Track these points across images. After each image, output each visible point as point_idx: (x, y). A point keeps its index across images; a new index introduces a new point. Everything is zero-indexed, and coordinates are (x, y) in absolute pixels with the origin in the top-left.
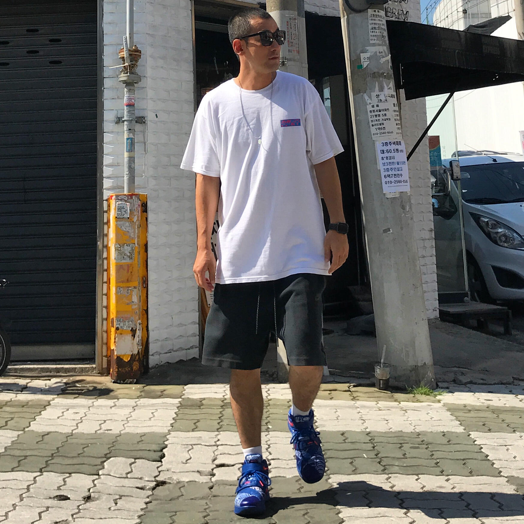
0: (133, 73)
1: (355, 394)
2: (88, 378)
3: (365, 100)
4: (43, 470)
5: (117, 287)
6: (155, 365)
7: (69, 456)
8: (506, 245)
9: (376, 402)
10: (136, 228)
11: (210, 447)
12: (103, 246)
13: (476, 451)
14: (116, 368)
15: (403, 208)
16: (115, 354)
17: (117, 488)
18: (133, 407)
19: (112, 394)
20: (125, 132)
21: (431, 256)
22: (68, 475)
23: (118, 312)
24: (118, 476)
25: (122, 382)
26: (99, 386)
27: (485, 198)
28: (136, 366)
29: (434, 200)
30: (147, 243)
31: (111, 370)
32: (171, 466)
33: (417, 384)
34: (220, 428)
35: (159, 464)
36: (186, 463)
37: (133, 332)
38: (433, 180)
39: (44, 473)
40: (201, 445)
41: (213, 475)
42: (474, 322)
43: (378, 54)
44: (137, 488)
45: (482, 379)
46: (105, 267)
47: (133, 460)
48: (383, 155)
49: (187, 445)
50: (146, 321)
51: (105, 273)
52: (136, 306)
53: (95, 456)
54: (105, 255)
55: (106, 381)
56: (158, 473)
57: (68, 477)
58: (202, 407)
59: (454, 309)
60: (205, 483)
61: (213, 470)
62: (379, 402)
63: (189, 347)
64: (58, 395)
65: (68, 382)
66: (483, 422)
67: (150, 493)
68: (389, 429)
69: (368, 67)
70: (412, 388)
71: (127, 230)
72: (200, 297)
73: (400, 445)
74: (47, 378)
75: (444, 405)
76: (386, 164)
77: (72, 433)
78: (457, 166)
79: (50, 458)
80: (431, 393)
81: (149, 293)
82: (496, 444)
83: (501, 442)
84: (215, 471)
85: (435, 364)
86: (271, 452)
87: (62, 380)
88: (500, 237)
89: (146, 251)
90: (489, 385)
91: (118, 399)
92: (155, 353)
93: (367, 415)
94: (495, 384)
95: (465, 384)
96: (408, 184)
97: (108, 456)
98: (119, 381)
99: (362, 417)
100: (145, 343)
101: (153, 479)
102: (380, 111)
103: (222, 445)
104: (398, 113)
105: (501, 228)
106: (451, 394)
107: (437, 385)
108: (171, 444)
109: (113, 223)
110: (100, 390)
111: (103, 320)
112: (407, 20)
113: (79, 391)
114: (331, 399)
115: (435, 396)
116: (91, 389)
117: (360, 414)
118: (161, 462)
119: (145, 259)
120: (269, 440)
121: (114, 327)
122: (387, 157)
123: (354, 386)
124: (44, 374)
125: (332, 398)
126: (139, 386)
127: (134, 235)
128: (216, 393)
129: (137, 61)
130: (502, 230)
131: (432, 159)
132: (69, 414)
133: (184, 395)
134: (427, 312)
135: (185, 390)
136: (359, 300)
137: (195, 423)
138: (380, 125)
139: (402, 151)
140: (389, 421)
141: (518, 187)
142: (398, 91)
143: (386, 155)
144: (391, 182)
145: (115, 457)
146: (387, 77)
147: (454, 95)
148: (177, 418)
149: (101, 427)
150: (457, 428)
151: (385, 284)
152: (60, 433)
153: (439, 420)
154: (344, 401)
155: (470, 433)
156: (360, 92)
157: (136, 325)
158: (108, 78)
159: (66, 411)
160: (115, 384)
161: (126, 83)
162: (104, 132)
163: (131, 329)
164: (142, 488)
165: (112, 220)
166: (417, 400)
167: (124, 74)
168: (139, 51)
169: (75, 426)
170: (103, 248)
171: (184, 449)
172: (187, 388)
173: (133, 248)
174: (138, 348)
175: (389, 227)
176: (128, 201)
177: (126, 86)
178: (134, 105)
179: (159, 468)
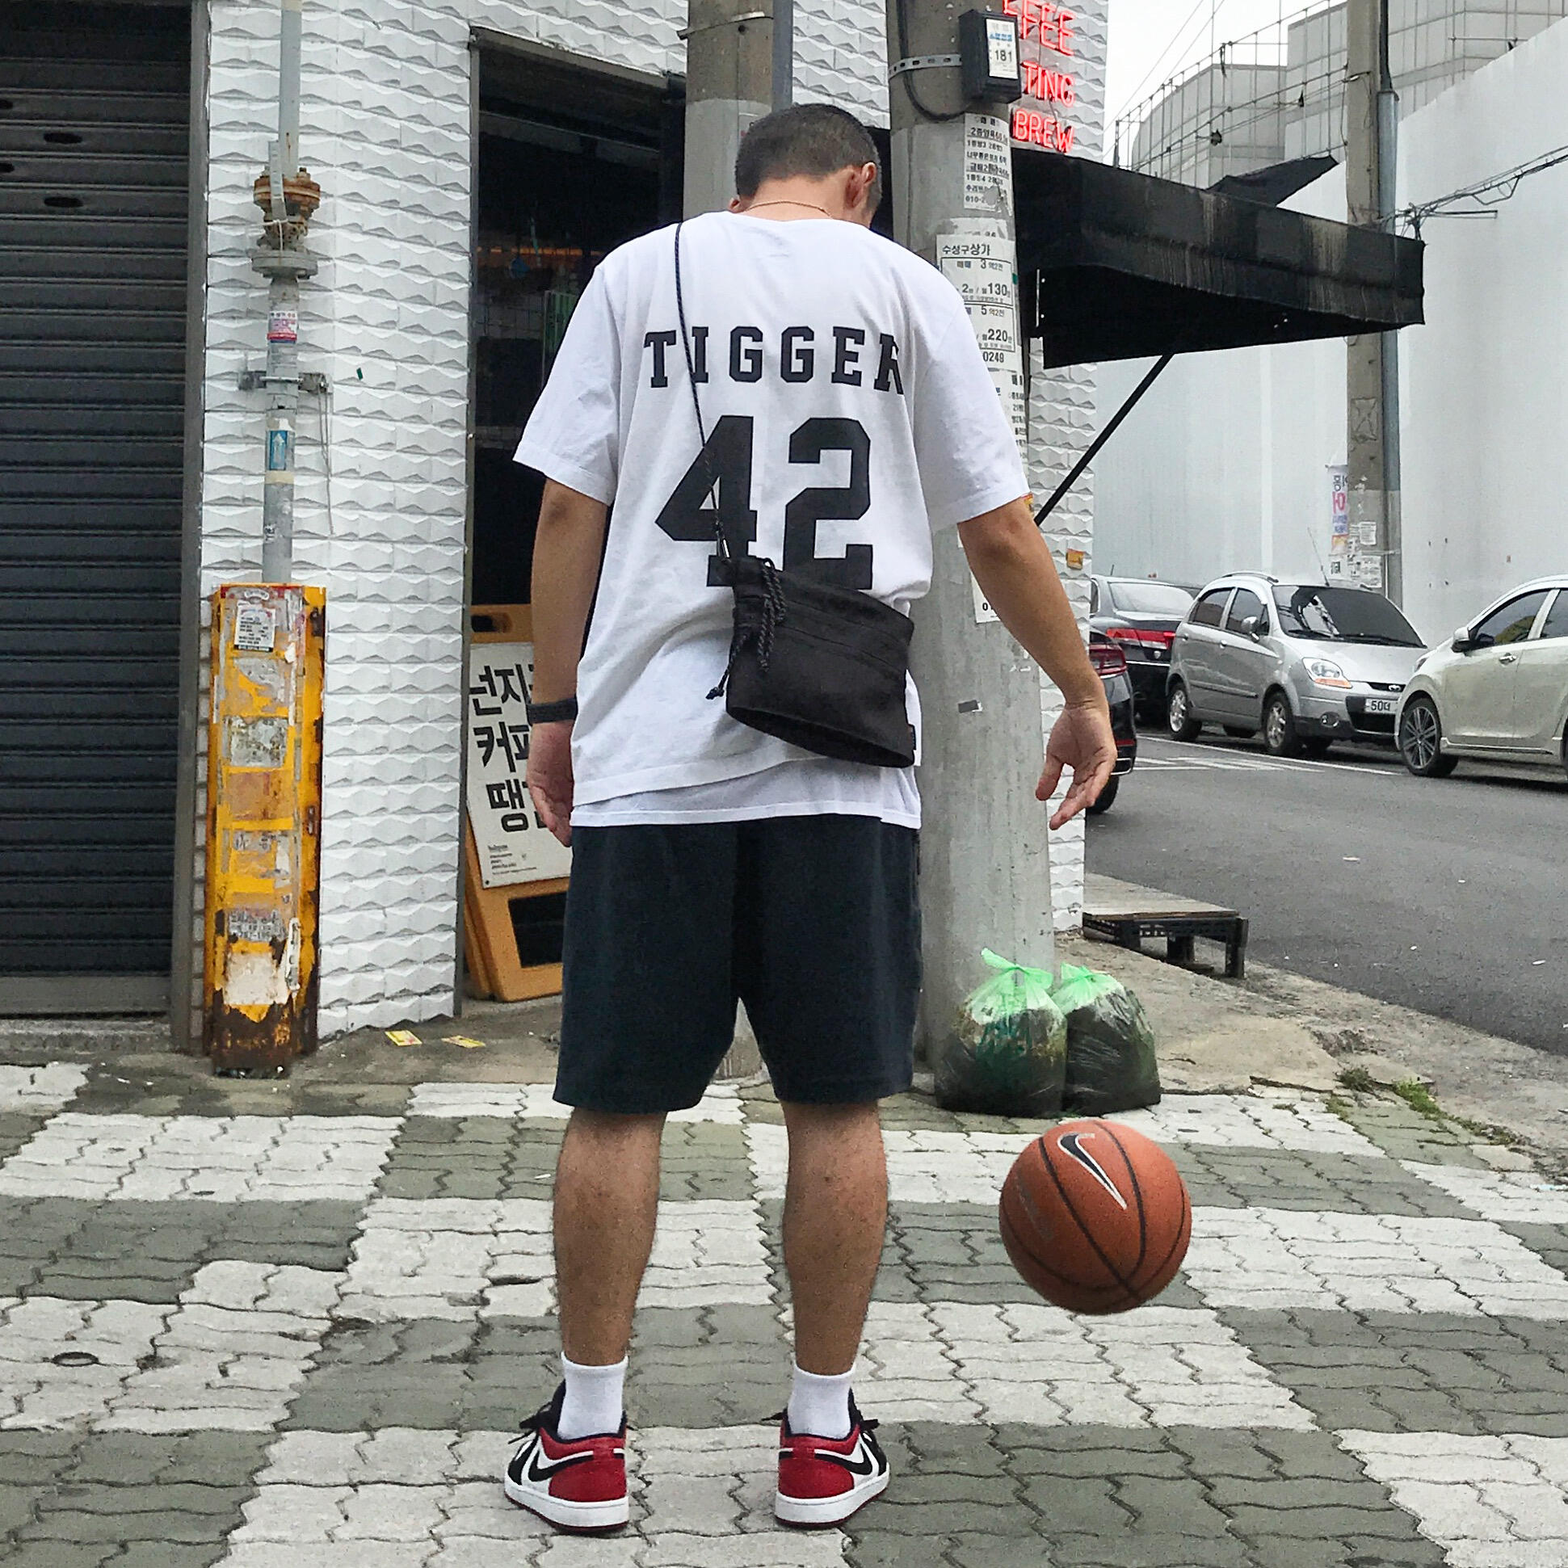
0: (293, 249)
4: (27, 1291)
6: (333, 1031)
7: (98, 1256)
9: (910, 1131)
10: (293, 676)
11: (476, 1237)
12: (198, 723)
16: (226, 1002)
17: (228, 1335)
18: (273, 1138)
19: (216, 1103)
22: (95, 1304)
24: (229, 1306)
25: (243, 1073)
28: (282, 1034)
30: (322, 719)
32: (372, 1283)
34: (505, 1191)
35: (340, 1277)
36: (413, 1276)
37: (277, 949)
39: (30, 1299)
40: (455, 1231)
41: (484, 1303)
44: (283, 1335)
46: (202, 777)
47: (273, 1268)
49: (416, 1230)
50: (314, 922)
51: (202, 793)
52: (288, 881)
53: (172, 1256)
54: (202, 746)
56: (339, 1300)
57: (95, 1309)
58: (457, 1139)
60: (463, 1322)
61: (483, 1291)
62: (917, 1132)
63: (428, 988)
67: (316, 1346)
68: (940, 1197)
71: (269, 682)
72: (463, 862)
74: (36, 1061)
77: (106, 1200)
79: (47, 1262)
81: (323, 849)
83: (1212, 1228)
84: (488, 1293)
89: (319, 738)
90: (1197, 1093)
91: (233, 1116)
92: (334, 1002)
94: (1205, 1093)
97: (205, 1256)
98: (234, 1072)
100: (307, 978)
101: (325, 1314)
103: (508, 1231)
108: (374, 1227)
109: (226, 661)
111: (193, 914)
118: (347, 1271)
119: (314, 760)
121: (222, 934)
127: (287, 695)
128: (496, 1104)
132: (97, 1153)
133: (411, 1107)
134: (1054, 914)
135: (414, 1097)
137: (438, 1180)
140: (937, 1177)
142: (1027, 340)
145: (226, 1259)
148: (391, 1165)
149: (184, 1187)
152: (74, 1199)
157: (284, 930)
158: (221, 256)
159: (88, 1145)
160: (224, 1079)
161: (273, 275)
162: (206, 411)
163: (270, 940)
164: (293, 1336)
165: (225, 653)
166: (1011, 1130)
167: (266, 248)
168: (314, 187)
169: (112, 1183)
170: (197, 727)
171: (407, 1242)
172: (419, 1092)
173: (283, 730)
174: (288, 988)
175: (976, 698)
176: (270, 603)
177: (272, 284)
178: (295, 338)
179: (340, 1288)
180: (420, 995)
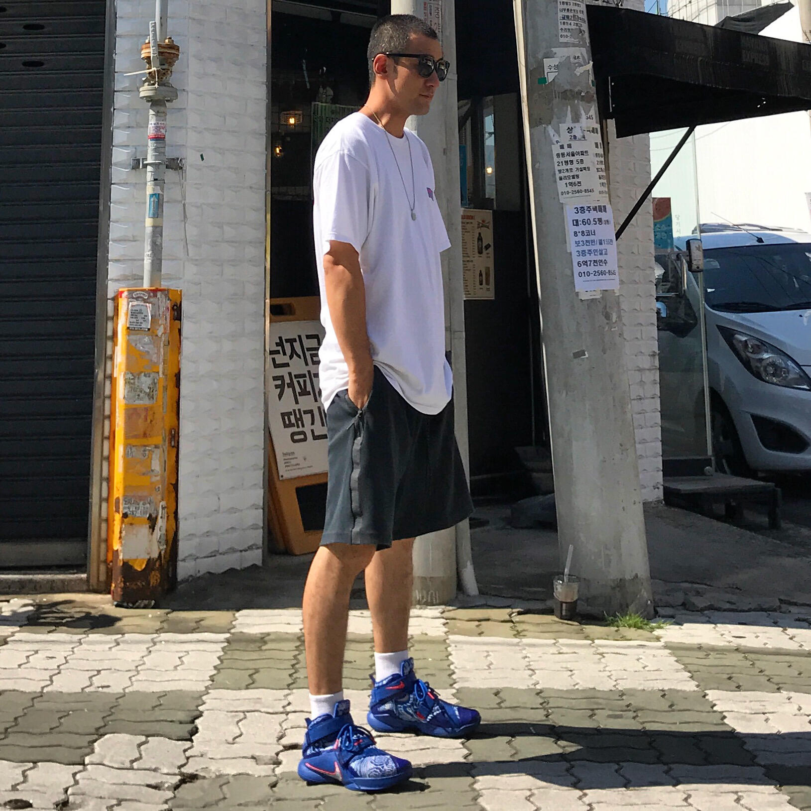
0: (164, 85)
1: (520, 627)
3: (549, 135)
5: (127, 446)
6: (187, 576)
7: (35, 731)
8: (775, 380)
9: (555, 639)
10: (162, 345)
13: (715, 722)
14: (121, 582)
15: (608, 317)
16: (121, 557)
17: (114, 786)
18: (147, 649)
20: (149, 184)
21: (653, 398)
22: (31, 765)
23: (126, 488)
24: (116, 766)
25: (131, 605)
26: (93, 612)
27: (744, 303)
28: (155, 578)
29: (659, 305)
30: (179, 372)
31: (113, 585)
32: (207, 749)
33: (623, 609)
35: (188, 744)
36: (233, 744)
37: (152, 521)
38: (659, 272)
40: (260, 711)
41: (278, 763)
42: (720, 509)
43: (572, 60)
44: (149, 786)
45: (728, 602)
46: (107, 413)
47: (143, 738)
48: (576, 229)
49: (237, 712)
50: (175, 504)
51: (107, 423)
52: (158, 478)
53: (80, 731)
55: (103, 603)
57: (31, 768)
58: (263, 648)
59: (686, 486)
60: (264, 776)
61: (277, 754)
62: (559, 640)
63: (246, 546)
64: (20, 626)
66: (728, 674)
67: (170, 794)
68: (574, 686)
69: (556, 80)
70: (615, 616)
71: (146, 349)
73: (590, 713)
74: (4, 599)
76: (581, 243)
77: (42, 692)
78: (698, 249)
79: (3, 736)
80: (646, 624)
81: (180, 456)
82: (748, 711)
83: (757, 707)
84: (281, 757)
85: (652, 577)
88: (765, 368)
89: (178, 385)
90: (741, 611)
91: (123, 634)
93: (538, 661)
94: (749, 610)
95: (701, 610)
96: (617, 277)
97: (102, 731)
98: (125, 604)
99: (530, 665)
101: (177, 771)
102: (573, 155)
103: (295, 712)
104: (603, 159)
105: (767, 352)
106: (677, 627)
107: (656, 612)
109: (122, 337)
110: (94, 618)
111: (101, 500)
112: (621, 5)
113: (58, 621)
114: (480, 634)
115: (652, 629)
116: (77, 616)
117: (527, 659)
118: (192, 741)
119: (176, 399)
121: (119, 513)
122: (583, 232)
123: (519, 613)
125: (482, 633)
126: (158, 612)
127: (159, 357)
128: (289, 624)
129: (171, 64)
130: (771, 355)
131: (659, 237)
133: (234, 627)
134: (643, 491)
136: (532, 471)
137: (250, 676)
138: (573, 178)
139: (607, 222)
140: (574, 672)
141: (797, 286)
142: (604, 121)
143: (582, 228)
144: (589, 274)
145: (114, 733)
146: (587, 99)
147: (696, 130)
149: (91, 683)
150: (686, 683)
151: (574, 443)
152: (22, 691)
153: (656, 670)
154: (501, 639)
155: (707, 692)
156: (541, 123)
157: (156, 509)
158: (122, 91)
159: (33, 655)
160: (119, 609)
161: (151, 101)
162: (112, 184)
163: (148, 516)
164: (156, 787)
165: (122, 332)
166: (621, 638)
167: (148, 85)
168: (176, 48)
169: (47, 680)
170: (104, 380)
171: (230, 720)
172: (240, 616)
173: (156, 380)
174: (159, 548)
175: (584, 348)
176: (148, 301)
177: (151, 105)
178: (164, 138)
179: (187, 753)
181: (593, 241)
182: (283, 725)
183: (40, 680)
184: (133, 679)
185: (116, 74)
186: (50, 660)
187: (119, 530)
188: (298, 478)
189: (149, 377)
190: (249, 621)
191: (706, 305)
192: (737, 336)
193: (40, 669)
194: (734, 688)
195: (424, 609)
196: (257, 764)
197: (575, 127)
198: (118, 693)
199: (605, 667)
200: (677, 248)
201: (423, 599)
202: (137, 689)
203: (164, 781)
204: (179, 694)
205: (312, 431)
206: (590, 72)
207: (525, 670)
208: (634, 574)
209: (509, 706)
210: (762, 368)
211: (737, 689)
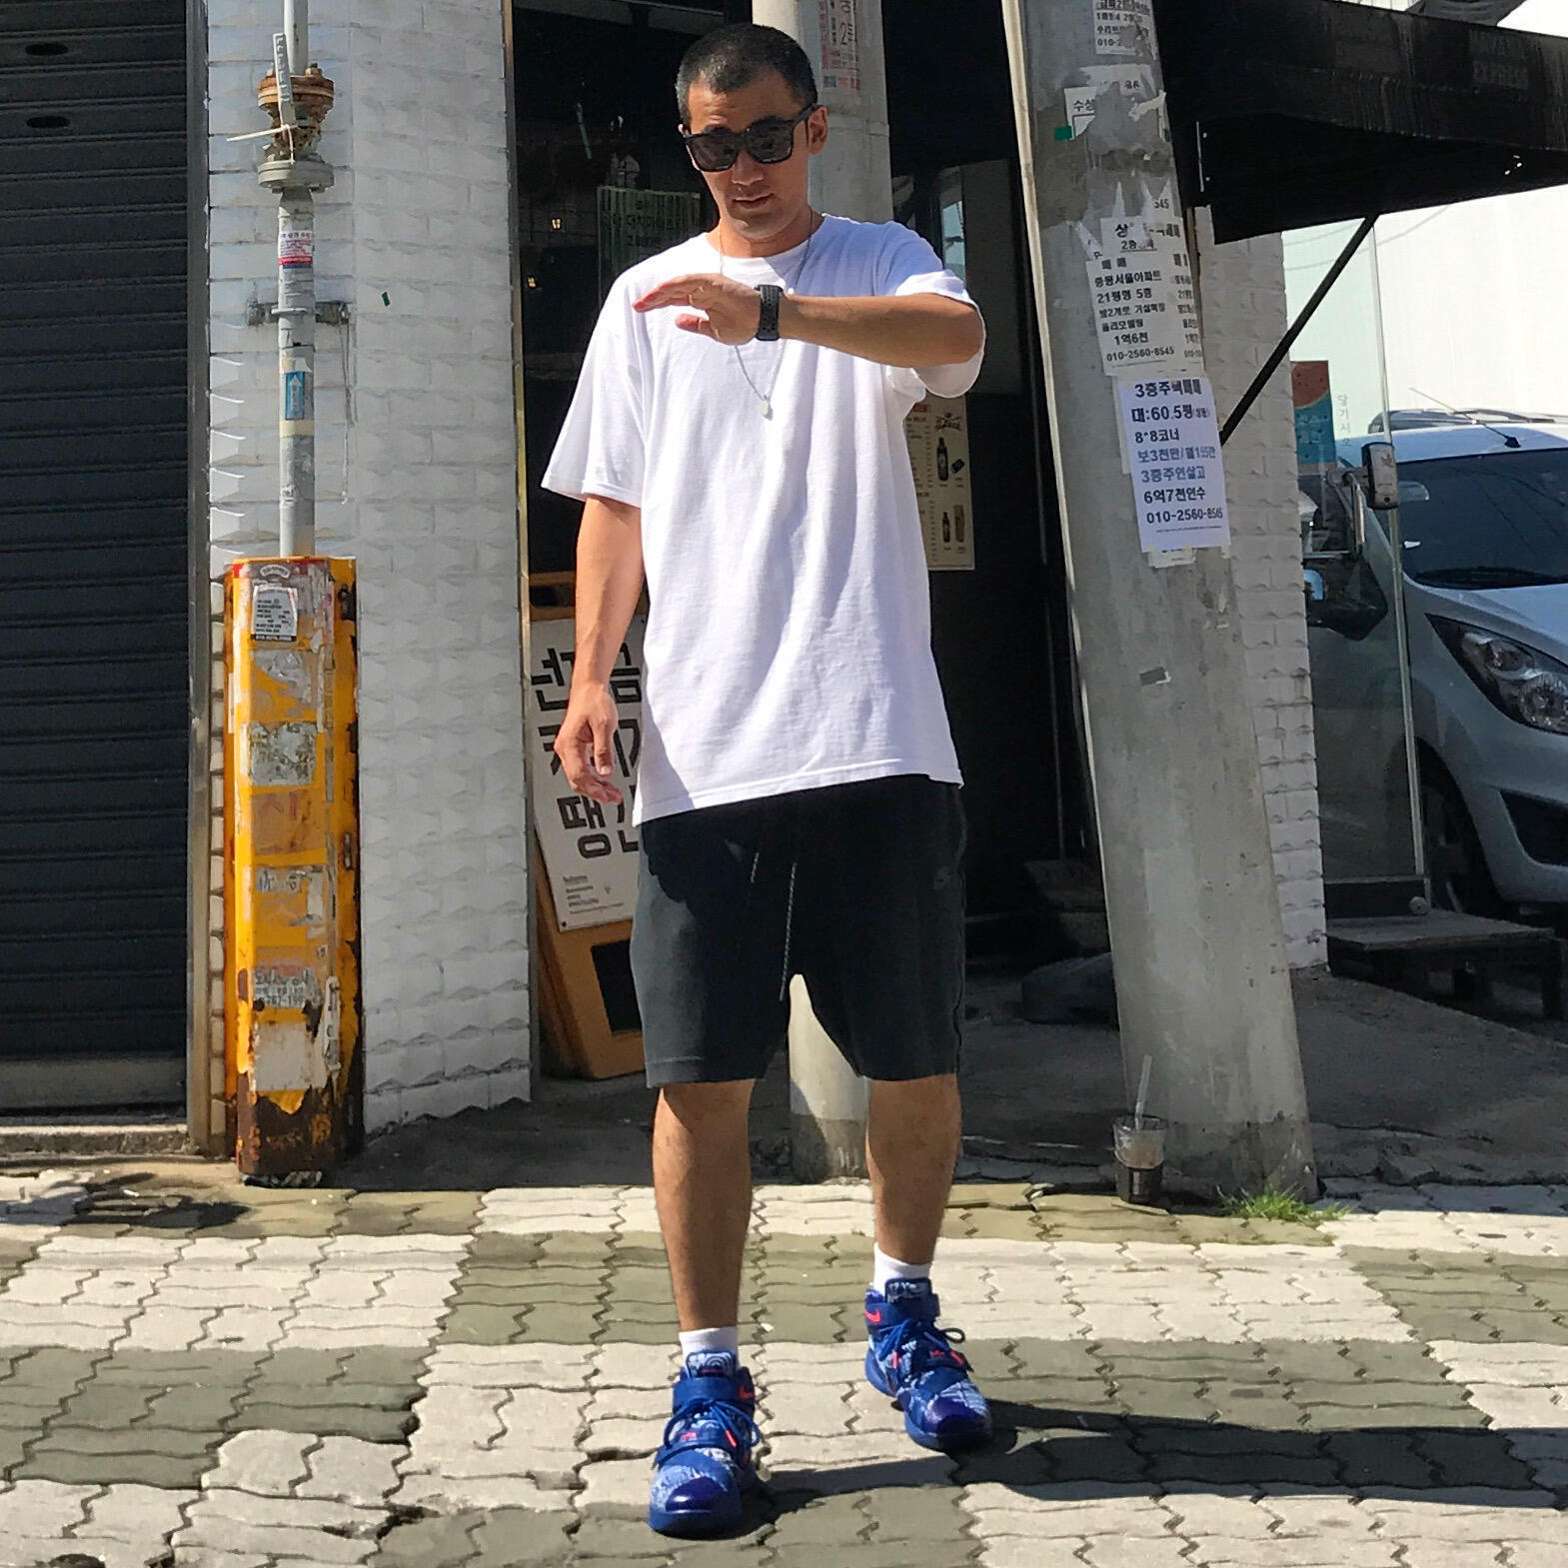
0: (305, 158)
1: (1049, 1220)
2: (163, 1170)
3: (1080, 240)
4: (15, 1473)
5: (257, 867)
6: (383, 1126)
7: (100, 1425)
8: (1549, 722)
9: (1120, 1243)
10: (320, 670)
11: (567, 1395)
12: (211, 734)
13: (1450, 1404)
14: (255, 1135)
15: (1208, 600)
16: (253, 1088)
17: (262, 1530)
18: (313, 1265)
19: (241, 1220)
20: (282, 353)
21: (1302, 761)
22: (98, 1489)
23: (259, 951)
24: (262, 1491)
25: (275, 1181)
26: (200, 1196)
27: (1482, 569)
28: (321, 1129)
29: (1309, 576)
30: (356, 722)
31: (240, 1142)
32: (439, 1459)
33: (1256, 1183)
34: (602, 1332)
35: (400, 1451)
36: (489, 1449)
37: (312, 1016)
38: (1307, 508)
39: (19, 1483)
40: (540, 1387)
41: (580, 1487)
42: (1443, 981)
43: (1123, 89)
44: (328, 1530)
45: (1468, 1166)
46: (218, 803)
47: (313, 1439)
48: (1140, 427)
49: (493, 1387)
50: (356, 981)
51: (218, 822)
52: (322, 930)
53: (189, 1424)
54: (216, 762)
55: (223, 1179)
56: (398, 1483)
57: (98, 1496)
58: (540, 1263)
59: (1372, 936)
60: (553, 1512)
61: (577, 1469)
62: (1129, 1244)
63: (496, 1064)
64: (63, 1224)
65: (96, 1181)
66: (1472, 1308)
67: (370, 1546)
68: (1163, 1334)
69: (1091, 131)
70: (1240, 1197)
71: (292, 679)
72: (534, 900)
73: (1199, 1386)
74: (27, 1170)
75: (1346, 1253)
77: (110, 1350)
78: (1387, 461)
79: (40, 1434)
80: (1301, 1212)
81: (363, 888)
82: (1516, 1382)
83: (1534, 1372)
85: (1313, 1117)
86: (772, 1410)
87: (76, 1177)
88: (1529, 700)
89: (354, 747)
90: (1494, 1184)
91: (263, 1238)
92: (384, 1084)
94: (1510, 1183)
95: (1415, 1183)
96: (1224, 522)
97: (231, 1424)
98: (264, 1180)
99: (1072, 1294)
100: (350, 1054)
101: (381, 1502)
102: (1130, 280)
103: (607, 1387)
104: (1190, 287)
105: (1531, 666)
106: (1366, 1217)
107: (1322, 1188)
108: (440, 1384)
109: (242, 654)
110: (203, 1207)
111: (211, 975)
113: (133, 1213)
114: (970, 1233)
115: (1316, 1222)
116: (173, 1203)
117: (1065, 1283)
118: (407, 1444)
119: (350, 773)
120: (765, 1371)
121: (246, 1000)
122: (1153, 434)
123: (1046, 1192)
124: (14, 1157)
125: (974, 1231)
126: (330, 1194)
127: (314, 693)
128: (588, 1215)
129: (318, 117)
131: (1305, 440)
132: (101, 1289)
133: (480, 1223)
134: (1288, 946)
135: (485, 1207)
136: (1061, 908)
137: (517, 1317)
138: (1132, 325)
139: (1203, 412)
140: (1160, 1307)
142: (1189, 212)
143: (1150, 425)
144: (1167, 517)
145: (256, 1428)
146: (1155, 168)
147: (1377, 224)
148: (460, 1299)
149: (205, 1331)
150: (1388, 1327)
151: (1147, 854)
152: (72, 1349)
153: (1328, 1303)
154: (1013, 1242)
155: (1432, 1344)
156: (1063, 218)
157: (320, 994)
158: (224, 172)
159: (89, 1278)
160: (252, 1189)
161: (282, 190)
162: (211, 354)
163: (303, 1005)
164: (342, 1532)
165: (241, 645)
166: (1254, 1239)
167: (275, 159)
168: (327, 84)
169: (118, 1327)
170: (210, 740)
171: (481, 1403)
172: (491, 1201)
173: (311, 739)
174: (327, 1068)
175: (1163, 664)
176: (291, 581)
177: (283, 199)
178: (311, 262)
179: (398, 1466)
180: (488, 1073)
181: (1175, 451)
182: (586, 1412)
183: (106, 1327)
184: (287, 1325)
185: (210, 139)
186: (123, 1290)
187: (248, 1035)
188: (596, 927)
189: (298, 731)
190: (507, 1209)
191: (1406, 576)
192: (1471, 636)
193: (105, 1306)
194: (1487, 1338)
195: (856, 1185)
196: (538, 1488)
197: (1132, 225)
198: (258, 1353)
199: (1223, 1297)
200: (1343, 461)
201: (852, 1164)
202: (296, 1345)
203: (356, 1520)
204: (379, 1354)
205: (621, 833)
206: (1161, 113)
207: (1063, 1303)
208: (1275, 1113)
209: (1032, 1373)
210: (1523, 700)
211: (1491, 1339)
